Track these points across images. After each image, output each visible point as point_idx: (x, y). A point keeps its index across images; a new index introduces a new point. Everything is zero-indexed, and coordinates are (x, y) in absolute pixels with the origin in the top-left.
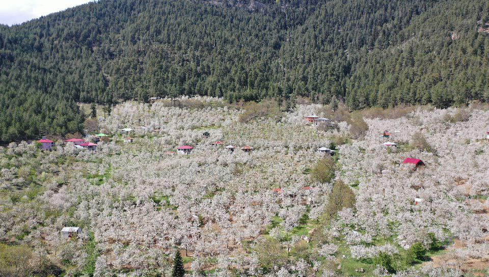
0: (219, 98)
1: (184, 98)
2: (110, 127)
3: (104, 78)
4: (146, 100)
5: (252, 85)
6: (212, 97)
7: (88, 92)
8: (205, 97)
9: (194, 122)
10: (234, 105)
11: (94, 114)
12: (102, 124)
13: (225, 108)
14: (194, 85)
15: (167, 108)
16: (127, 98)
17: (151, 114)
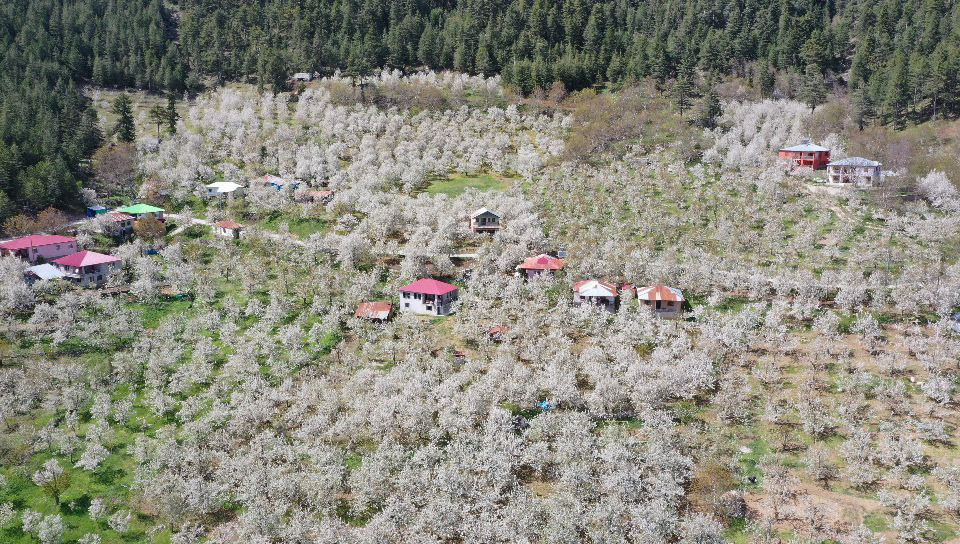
0: (486, 77)
1: (388, 78)
2: (168, 175)
3: (165, 15)
4: (281, 81)
5: (578, 41)
6: (465, 76)
7: (116, 57)
8: (447, 75)
9: (428, 157)
10: (536, 100)
11: (127, 132)
12: (148, 164)
13: (511, 110)
14: (414, 36)
15: (341, 109)
16: (228, 76)
17: (298, 132)
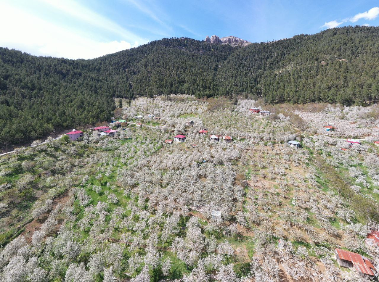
0: (192, 95)
1: (172, 96)
2: (128, 114)
3: (130, 84)
4: (152, 96)
5: (209, 89)
6: (187, 95)
7: (120, 92)
8: (184, 95)
9: (180, 111)
10: (201, 100)
11: (121, 106)
12: (124, 112)
13: (196, 101)
14: (178, 88)
15: (163, 102)
16: (141, 95)
17: (154, 106)
